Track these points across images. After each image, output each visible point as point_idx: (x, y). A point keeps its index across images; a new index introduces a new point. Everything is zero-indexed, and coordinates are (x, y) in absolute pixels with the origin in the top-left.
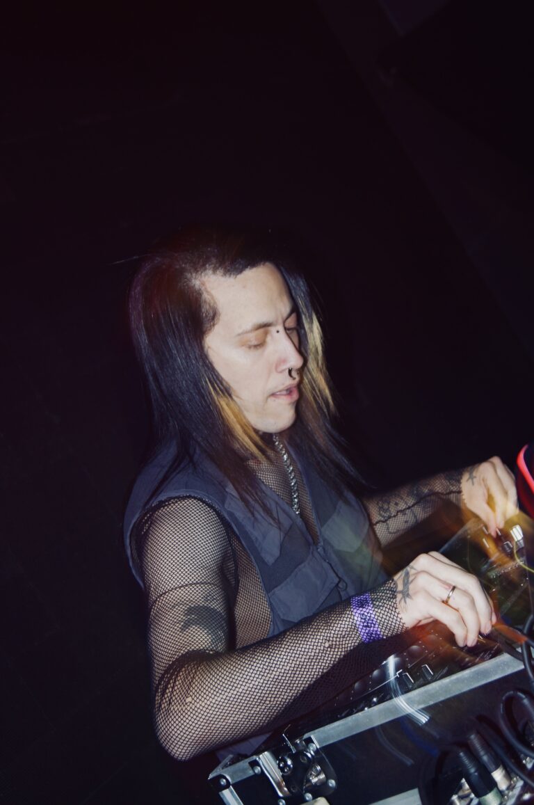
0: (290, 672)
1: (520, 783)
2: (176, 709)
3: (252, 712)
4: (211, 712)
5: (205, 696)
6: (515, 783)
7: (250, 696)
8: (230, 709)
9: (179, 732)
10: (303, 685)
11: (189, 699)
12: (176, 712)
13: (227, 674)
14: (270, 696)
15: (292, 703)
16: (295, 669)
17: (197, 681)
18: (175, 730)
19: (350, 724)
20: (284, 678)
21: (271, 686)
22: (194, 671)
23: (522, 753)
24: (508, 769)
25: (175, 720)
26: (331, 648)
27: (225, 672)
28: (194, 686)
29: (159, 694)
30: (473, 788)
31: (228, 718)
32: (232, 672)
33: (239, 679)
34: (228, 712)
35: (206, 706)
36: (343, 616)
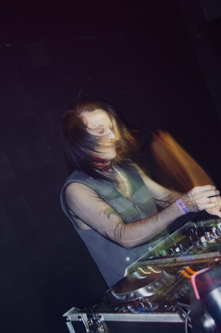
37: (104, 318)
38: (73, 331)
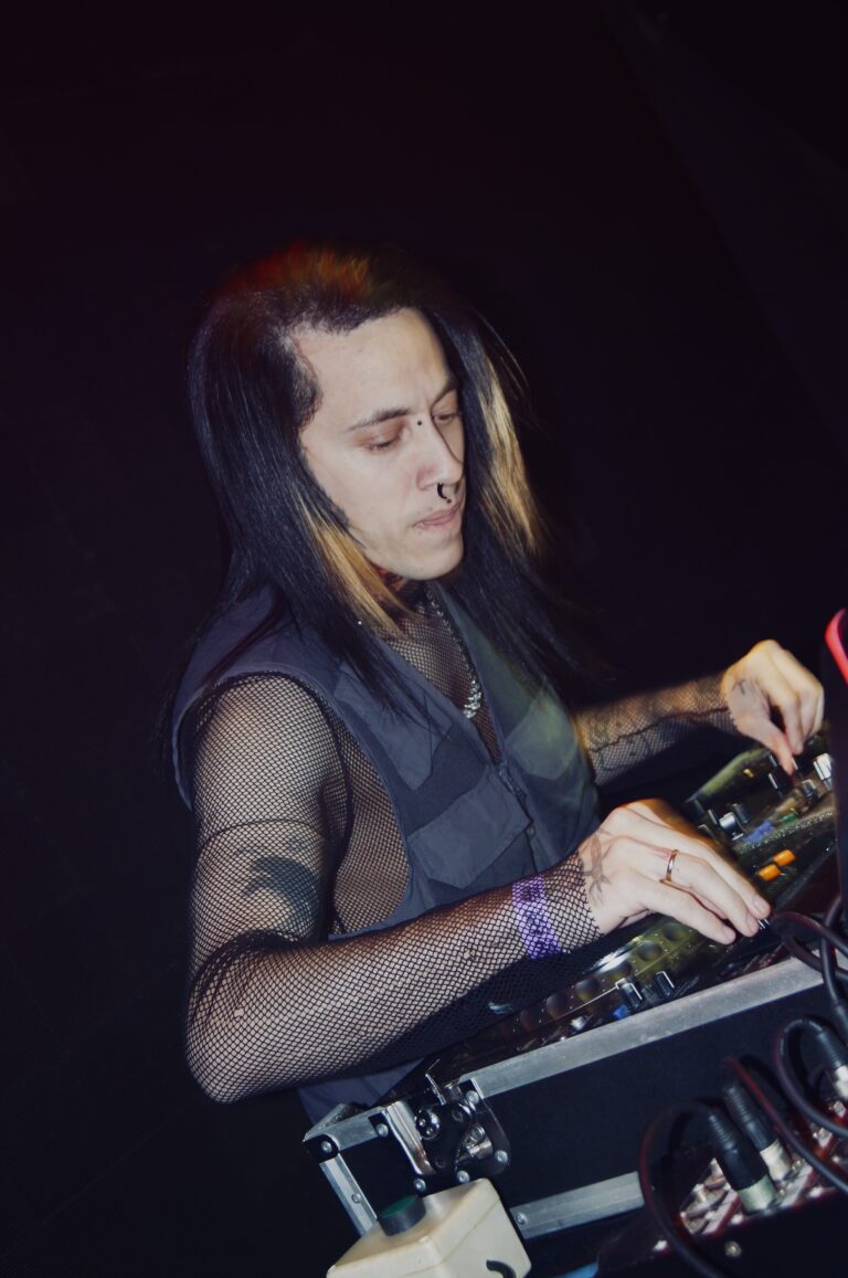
0: (403, 991)
1: (807, 1171)
2: (218, 1024)
3: (337, 1045)
4: (271, 1037)
5: (264, 1011)
6: (799, 1169)
7: (334, 1020)
8: (301, 1036)
9: (218, 1060)
10: (422, 1013)
11: (239, 1012)
12: (217, 1028)
13: (303, 981)
14: (368, 1023)
15: (401, 1038)
16: (412, 987)
17: (254, 984)
18: (214, 1056)
19: (536, 1062)
20: (392, 999)
21: (370, 1009)
22: (252, 967)
23: (813, 1120)
24: (788, 1146)
25: (214, 1041)
26: (473, 961)
27: (300, 978)
28: (249, 991)
29: (196, 994)
30: (730, 1175)
31: (297, 1049)
32: (311, 979)
33: (321, 991)
34: (298, 1040)
35: (265, 1027)
36: (498, 911)
37: (483, 1089)
38: (359, 1196)
